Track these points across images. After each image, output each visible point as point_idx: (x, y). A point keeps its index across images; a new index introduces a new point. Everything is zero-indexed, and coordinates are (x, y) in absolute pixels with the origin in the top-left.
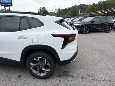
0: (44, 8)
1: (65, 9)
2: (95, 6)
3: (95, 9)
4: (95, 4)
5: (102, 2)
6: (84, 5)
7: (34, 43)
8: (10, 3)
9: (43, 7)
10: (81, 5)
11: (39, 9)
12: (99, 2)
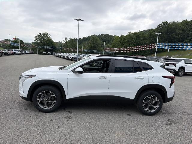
0: (45, 35)
2: (124, 38)
3: (124, 43)
4: (125, 35)
5: (133, 33)
6: (107, 36)
7: (150, 82)
9: (44, 33)
11: (37, 35)
12: (129, 33)
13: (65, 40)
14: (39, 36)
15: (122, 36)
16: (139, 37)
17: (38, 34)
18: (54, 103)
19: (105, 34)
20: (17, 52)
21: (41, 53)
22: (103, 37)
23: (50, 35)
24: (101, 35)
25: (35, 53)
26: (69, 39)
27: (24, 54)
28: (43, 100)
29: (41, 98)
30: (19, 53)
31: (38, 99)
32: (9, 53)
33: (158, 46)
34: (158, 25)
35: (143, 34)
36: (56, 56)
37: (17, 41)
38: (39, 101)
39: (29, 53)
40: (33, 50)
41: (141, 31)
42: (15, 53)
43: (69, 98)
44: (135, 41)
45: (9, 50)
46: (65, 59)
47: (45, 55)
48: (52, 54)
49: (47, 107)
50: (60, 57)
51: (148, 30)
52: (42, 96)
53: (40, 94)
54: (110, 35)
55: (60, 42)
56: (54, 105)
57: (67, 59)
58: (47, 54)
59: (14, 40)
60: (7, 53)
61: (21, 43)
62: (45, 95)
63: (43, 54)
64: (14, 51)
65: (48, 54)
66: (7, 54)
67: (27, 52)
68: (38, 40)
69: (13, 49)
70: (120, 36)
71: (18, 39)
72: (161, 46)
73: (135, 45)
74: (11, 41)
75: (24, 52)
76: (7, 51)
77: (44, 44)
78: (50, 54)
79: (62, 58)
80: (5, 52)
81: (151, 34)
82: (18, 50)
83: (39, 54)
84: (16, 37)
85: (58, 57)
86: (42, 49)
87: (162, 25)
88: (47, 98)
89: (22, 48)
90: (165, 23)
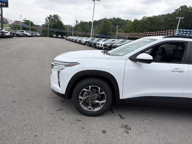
0: (56, 17)
1: (88, 22)
2: (138, 23)
3: (137, 29)
4: (138, 20)
5: (147, 18)
6: (119, 20)
8: (4, 2)
9: (55, 15)
10: (114, 18)
11: (47, 17)
12: (144, 17)
13: (75, 23)
14: (49, 18)
15: (136, 20)
16: (154, 22)
17: (49, 16)
18: (102, 104)
19: (117, 18)
20: (28, 34)
21: (51, 36)
22: (115, 21)
23: (60, 18)
24: (112, 18)
25: (45, 36)
26: (79, 22)
27: (35, 36)
28: (87, 98)
29: (84, 95)
30: (30, 35)
31: (80, 97)
32: (20, 35)
33: (178, 32)
34: (176, 10)
35: (158, 19)
36: (67, 39)
37: (27, 22)
38: (81, 100)
39: (40, 35)
40: (43, 32)
41: (156, 16)
42: (26, 35)
43: (124, 98)
44: (149, 26)
45: (20, 31)
46: (77, 42)
47: (55, 38)
48: (62, 38)
49: (92, 108)
50: (72, 41)
51: (163, 16)
52: (85, 93)
53: (84, 89)
54: (122, 19)
55: (69, 25)
56: (102, 106)
57: (80, 43)
58: (57, 37)
59: (24, 21)
60: (18, 34)
61: (31, 25)
62: (91, 92)
63: (53, 37)
64: (25, 33)
65: (59, 38)
66: (18, 36)
67: (37, 34)
68: (48, 22)
69: (24, 31)
70: (133, 21)
71: (28, 21)
72: (182, 32)
73: (148, 31)
74: (22, 22)
75: (34, 35)
76: (18, 32)
77: (55, 27)
78: (60, 38)
79: (74, 42)
80: (17, 33)
81: (166, 20)
82: (29, 32)
83: (49, 37)
84: (25, 19)
85: (70, 41)
86: (53, 32)
87: (180, 9)
88: (93, 96)
89: (32, 30)
90: (184, 8)
